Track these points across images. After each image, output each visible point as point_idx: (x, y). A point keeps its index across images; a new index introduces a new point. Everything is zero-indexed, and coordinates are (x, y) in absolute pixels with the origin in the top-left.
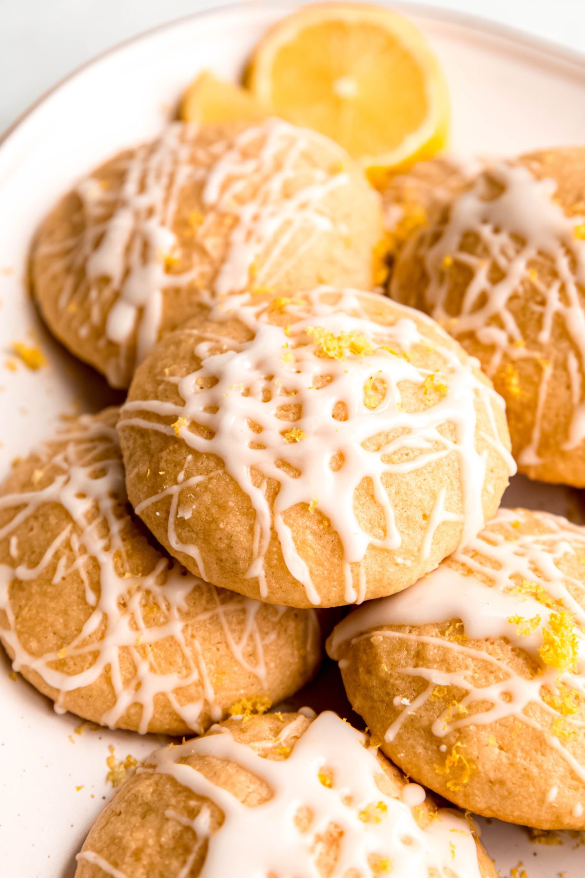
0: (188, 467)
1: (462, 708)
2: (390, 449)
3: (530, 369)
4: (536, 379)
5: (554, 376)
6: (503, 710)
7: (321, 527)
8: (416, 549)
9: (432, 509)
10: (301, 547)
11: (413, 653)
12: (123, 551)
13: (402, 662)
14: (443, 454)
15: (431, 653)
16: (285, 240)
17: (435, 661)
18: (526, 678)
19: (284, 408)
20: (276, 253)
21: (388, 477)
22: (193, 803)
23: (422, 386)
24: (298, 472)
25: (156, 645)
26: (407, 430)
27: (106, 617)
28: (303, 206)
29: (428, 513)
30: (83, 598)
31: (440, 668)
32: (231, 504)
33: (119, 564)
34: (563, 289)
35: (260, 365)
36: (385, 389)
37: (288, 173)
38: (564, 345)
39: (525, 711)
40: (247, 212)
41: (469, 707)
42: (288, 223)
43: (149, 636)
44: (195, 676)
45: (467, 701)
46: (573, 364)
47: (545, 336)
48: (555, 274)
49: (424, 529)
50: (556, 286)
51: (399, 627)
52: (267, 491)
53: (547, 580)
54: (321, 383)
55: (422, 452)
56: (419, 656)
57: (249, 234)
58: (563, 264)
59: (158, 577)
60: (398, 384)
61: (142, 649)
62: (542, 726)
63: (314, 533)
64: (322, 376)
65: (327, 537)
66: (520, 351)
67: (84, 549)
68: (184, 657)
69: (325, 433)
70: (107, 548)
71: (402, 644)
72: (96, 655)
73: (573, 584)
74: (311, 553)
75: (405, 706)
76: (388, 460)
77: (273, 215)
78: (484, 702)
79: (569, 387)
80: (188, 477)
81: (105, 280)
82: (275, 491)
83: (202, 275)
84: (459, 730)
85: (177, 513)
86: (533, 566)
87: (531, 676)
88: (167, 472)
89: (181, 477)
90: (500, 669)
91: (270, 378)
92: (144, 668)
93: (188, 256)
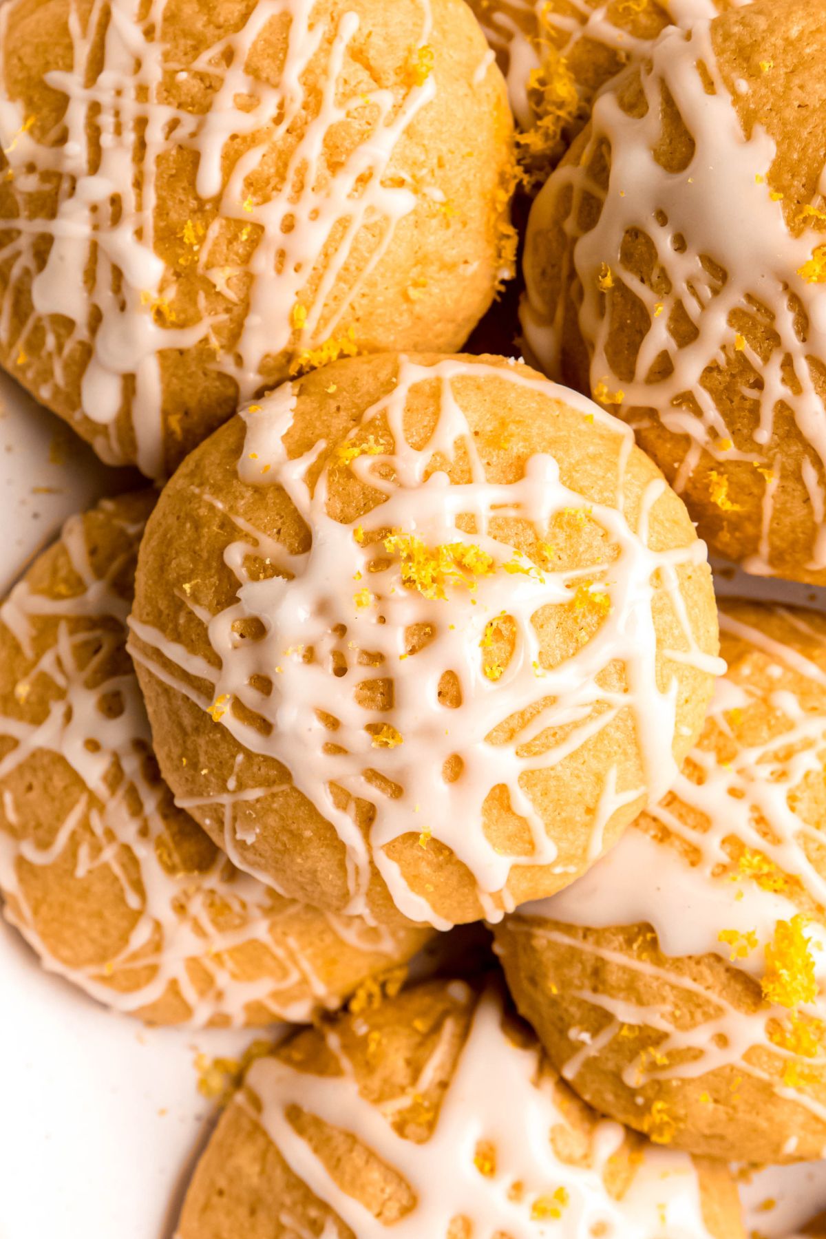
0: (241, 771)
1: (659, 1056)
2: (527, 735)
3: (746, 478)
4: (756, 491)
5: (783, 488)
6: (716, 1059)
7: (441, 858)
8: (580, 851)
9: (598, 798)
10: (414, 881)
11: (589, 970)
12: (167, 837)
13: (577, 982)
14: (609, 717)
15: (613, 978)
16: (341, 257)
17: (619, 989)
18: (747, 1013)
19: (368, 685)
20: (329, 282)
21: (529, 779)
22: (313, 1213)
23: (569, 607)
24: (398, 791)
25: (235, 951)
26: (551, 701)
27: (158, 926)
28: (363, 180)
29: (591, 806)
30: (121, 900)
31: (627, 999)
32: (308, 834)
33: (165, 857)
34: (788, 363)
35: (323, 608)
36: (514, 634)
37: (332, 114)
38: (795, 448)
39: (747, 1057)
40: (273, 215)
41: (669, 1055)
42: (344, 223)
43: (221, 942)
44: (295, 977)
45: (667, 1046)
46: (810, 475)
47: (764, 435)
48: (774, 338)
49: (589, 825)
50: (777, 359)
51: (568, 929)
52: (357, 815)
53: (777, 841)
54: (416, 637)
55: (576, 725)
56: (597, 974)
57: (282, 254)
58: (786, 323)
59: (222, 871)
60: (533, 619)
61: (218, 957)
62: (771, 1074)
63: (429, 863)
64: (417, 625)
65: (450, 867)
66: (729, 451)
67: (110, 835)
68: (274, 957)
69: (430, 733)
70: (144, 832)
71: (573, 953)
72: (153, 970)
73: (814, 840)
74: (430, 888)
75: (583, 1043)
76: (526, 751)
77: (315, 214)
78: (689, 1049)
79: (807, 500)
80: (241, 786)
81: (65, 324)
82: (368, 817)
83: (217, 330)
84: (658, 1082)
85: (234, 831)
86: (756, 815)
87: (753, 1008)
88: (211, 771)
89: (232, 784)
90: (708, 1002)
91: (341, 630)
92: (222, 979)
93: (189, 296)
